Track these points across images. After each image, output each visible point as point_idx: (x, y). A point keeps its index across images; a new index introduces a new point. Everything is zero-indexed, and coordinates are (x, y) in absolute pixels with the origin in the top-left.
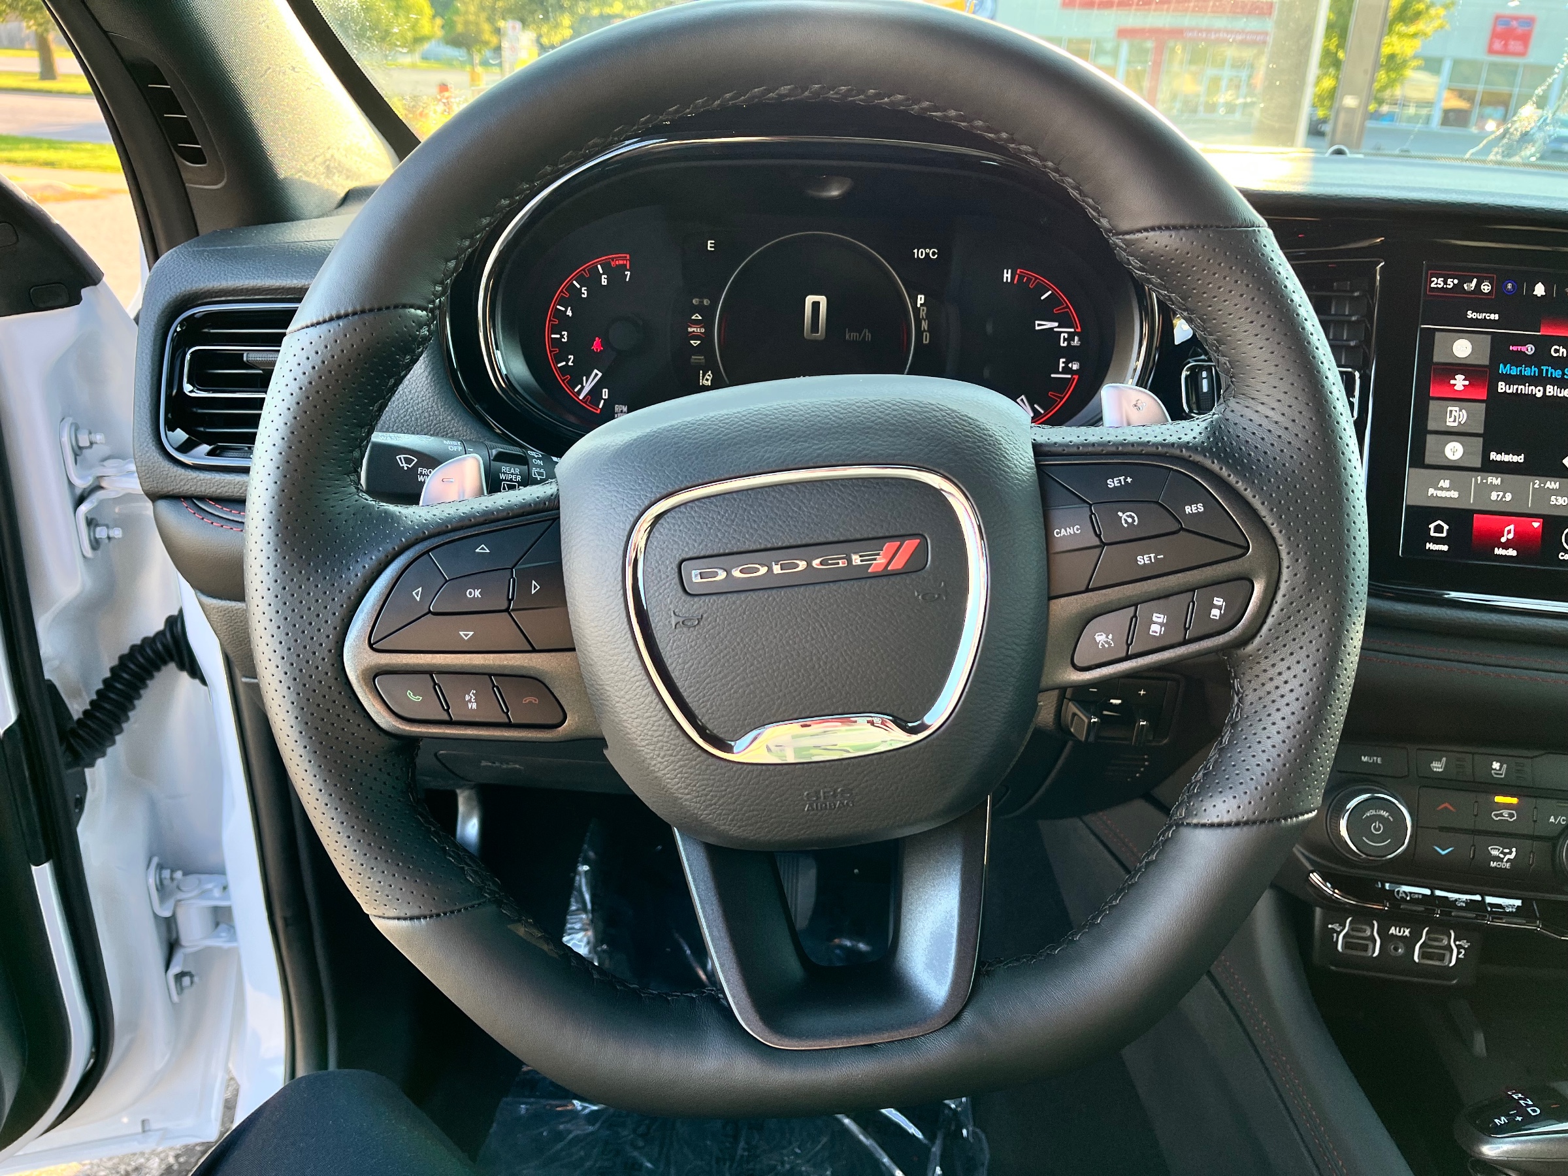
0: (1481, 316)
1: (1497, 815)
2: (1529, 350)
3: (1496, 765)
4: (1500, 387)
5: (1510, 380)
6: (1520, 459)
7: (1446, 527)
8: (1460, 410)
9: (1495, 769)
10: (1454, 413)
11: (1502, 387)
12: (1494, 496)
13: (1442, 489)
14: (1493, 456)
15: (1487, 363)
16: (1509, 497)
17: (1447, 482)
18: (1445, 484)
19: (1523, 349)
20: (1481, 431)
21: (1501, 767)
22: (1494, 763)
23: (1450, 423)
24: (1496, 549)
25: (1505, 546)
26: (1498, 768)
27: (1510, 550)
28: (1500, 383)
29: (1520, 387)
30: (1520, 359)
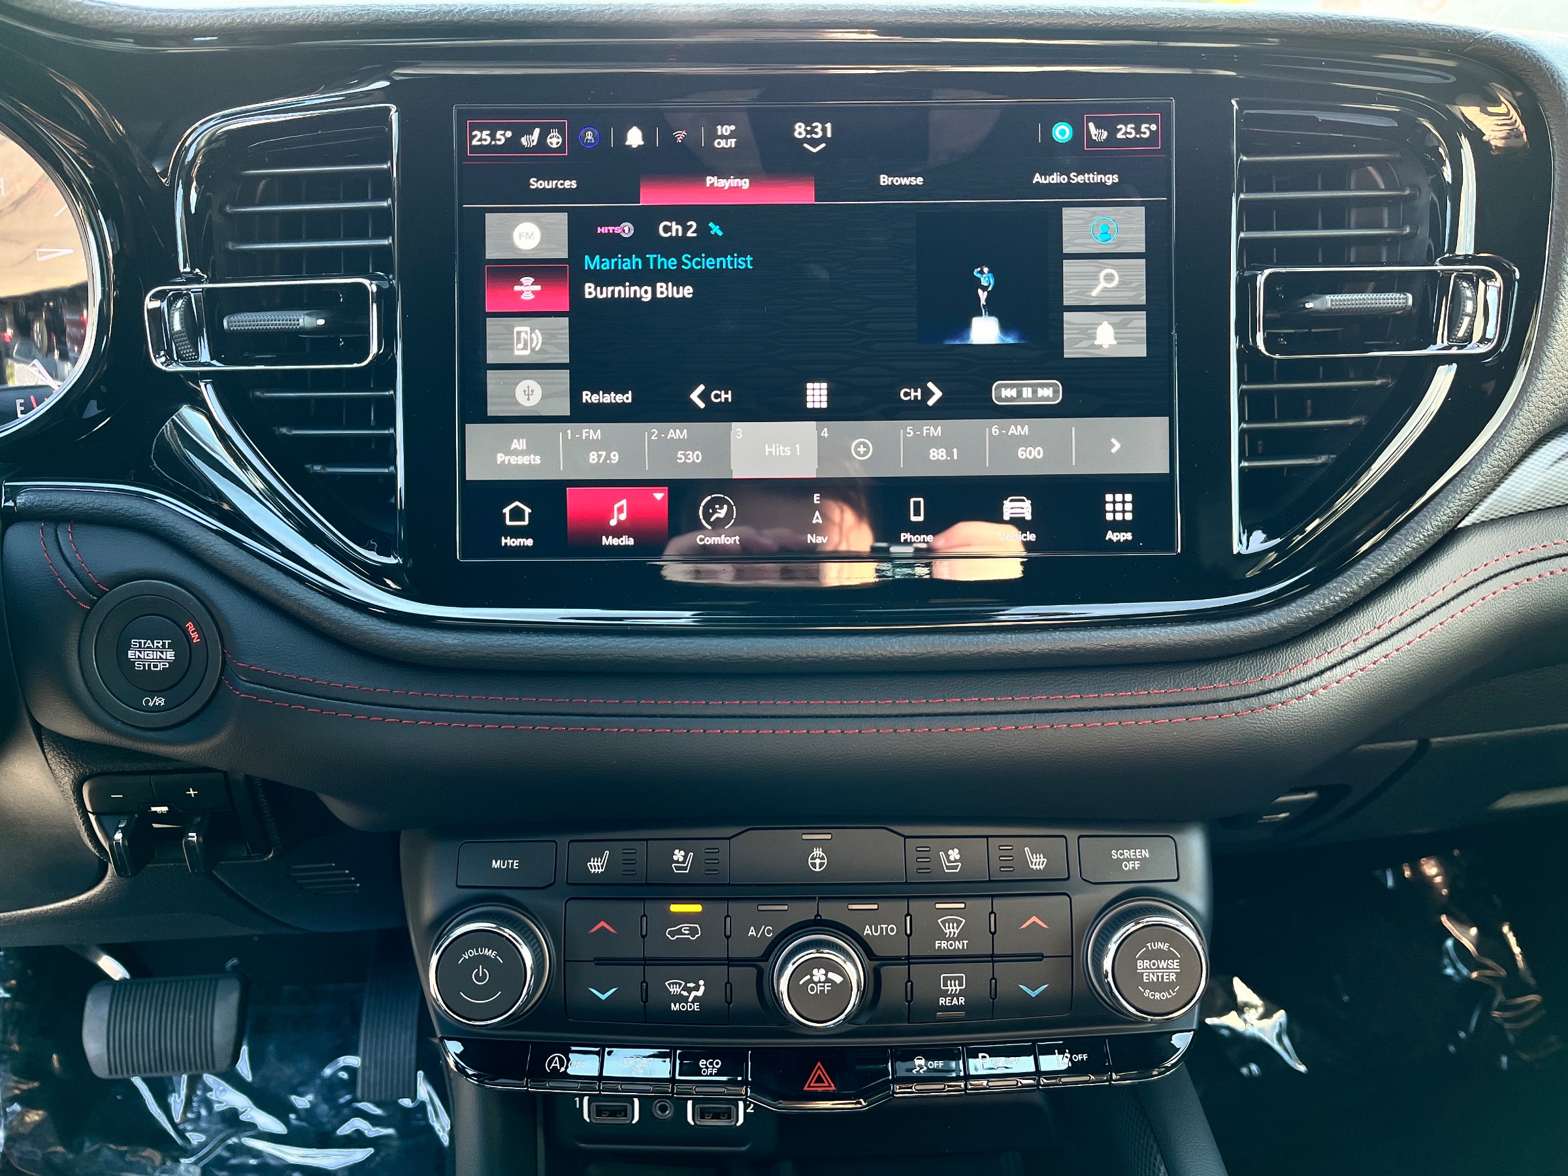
0: (552, 185)
1: (672, 934)
2: (627, 231)
3: (679, 855)
4: (587, 290)
5: (602, 279)
6: (627, 398)
7: (528, 510)
8: (532, 330)
9: (677, 862)
10: (523, 335)
11: (590, 290)
12: (593, 457)
13: (516, 453)
14: (586, 396)
15: (566, 256)
16: (615, 457)
17: (523, 442)
18: (518, 444)
19: (617, 230)
20: (566, 359)
21: (685, 857)
22: (676, 852)
23: (521, 353)
24: (604, 538)
25: (617, 532)
26: (681, 859)
27: (624, 538)
28: (587, 285)
29: (617, 289)
30: (614, 246)
